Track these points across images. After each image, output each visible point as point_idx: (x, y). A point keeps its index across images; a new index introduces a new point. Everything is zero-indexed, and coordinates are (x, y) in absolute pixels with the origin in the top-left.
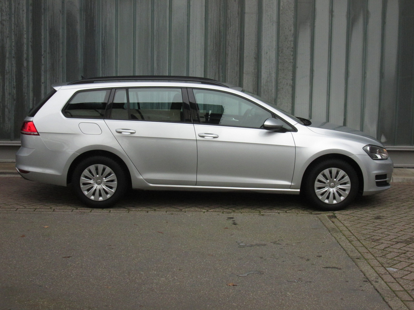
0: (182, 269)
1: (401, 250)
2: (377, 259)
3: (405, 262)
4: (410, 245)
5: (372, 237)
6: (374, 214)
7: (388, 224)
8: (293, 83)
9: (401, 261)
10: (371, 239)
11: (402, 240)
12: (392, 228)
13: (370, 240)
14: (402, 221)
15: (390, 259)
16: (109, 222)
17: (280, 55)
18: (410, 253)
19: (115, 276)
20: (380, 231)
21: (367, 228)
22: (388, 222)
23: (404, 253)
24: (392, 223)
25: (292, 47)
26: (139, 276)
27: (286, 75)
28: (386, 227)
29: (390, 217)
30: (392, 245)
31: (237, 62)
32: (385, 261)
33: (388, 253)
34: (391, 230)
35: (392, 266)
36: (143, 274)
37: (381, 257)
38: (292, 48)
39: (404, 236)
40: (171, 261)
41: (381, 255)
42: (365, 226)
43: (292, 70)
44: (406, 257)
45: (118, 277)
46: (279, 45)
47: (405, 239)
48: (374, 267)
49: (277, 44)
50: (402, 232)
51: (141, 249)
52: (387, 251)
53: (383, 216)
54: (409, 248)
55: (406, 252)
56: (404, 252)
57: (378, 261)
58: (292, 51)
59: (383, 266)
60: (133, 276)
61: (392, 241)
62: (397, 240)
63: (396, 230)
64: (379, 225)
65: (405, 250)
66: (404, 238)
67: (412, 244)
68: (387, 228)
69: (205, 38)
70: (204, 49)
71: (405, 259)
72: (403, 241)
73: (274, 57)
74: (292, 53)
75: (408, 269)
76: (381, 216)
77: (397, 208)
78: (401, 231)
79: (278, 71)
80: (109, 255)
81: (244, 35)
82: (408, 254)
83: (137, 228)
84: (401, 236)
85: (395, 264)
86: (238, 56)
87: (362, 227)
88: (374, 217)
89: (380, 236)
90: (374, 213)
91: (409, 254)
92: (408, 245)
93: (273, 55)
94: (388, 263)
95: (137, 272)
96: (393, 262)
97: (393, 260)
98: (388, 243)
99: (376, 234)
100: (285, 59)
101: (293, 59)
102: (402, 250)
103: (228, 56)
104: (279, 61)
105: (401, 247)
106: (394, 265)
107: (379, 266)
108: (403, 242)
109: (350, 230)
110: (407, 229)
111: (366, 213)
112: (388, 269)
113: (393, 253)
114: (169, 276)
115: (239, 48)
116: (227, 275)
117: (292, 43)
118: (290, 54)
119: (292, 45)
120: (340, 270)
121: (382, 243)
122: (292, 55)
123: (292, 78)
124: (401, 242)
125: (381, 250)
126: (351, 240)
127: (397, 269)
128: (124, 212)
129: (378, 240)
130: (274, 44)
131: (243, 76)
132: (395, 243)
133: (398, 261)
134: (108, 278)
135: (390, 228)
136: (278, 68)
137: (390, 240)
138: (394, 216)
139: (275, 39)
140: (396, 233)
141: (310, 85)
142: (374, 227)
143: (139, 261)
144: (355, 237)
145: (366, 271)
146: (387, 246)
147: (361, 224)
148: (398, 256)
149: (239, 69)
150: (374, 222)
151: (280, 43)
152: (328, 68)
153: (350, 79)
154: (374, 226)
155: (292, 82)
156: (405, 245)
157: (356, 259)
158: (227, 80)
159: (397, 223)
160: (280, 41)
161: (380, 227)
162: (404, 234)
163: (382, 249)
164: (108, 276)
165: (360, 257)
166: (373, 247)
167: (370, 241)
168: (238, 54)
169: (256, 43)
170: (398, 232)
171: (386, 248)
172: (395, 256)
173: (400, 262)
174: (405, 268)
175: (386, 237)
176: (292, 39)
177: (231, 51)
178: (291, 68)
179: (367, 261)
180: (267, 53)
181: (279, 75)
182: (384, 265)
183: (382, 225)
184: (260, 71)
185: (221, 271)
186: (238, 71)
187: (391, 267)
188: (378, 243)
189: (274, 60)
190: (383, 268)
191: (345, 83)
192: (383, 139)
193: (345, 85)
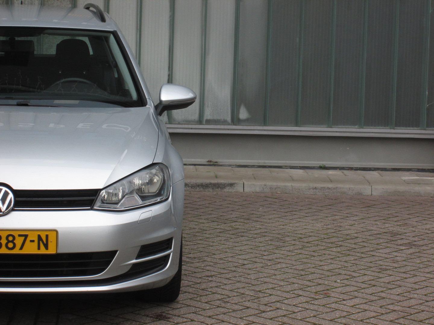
191: (170, 8)
192: (243, 114)
193: (170, 11)
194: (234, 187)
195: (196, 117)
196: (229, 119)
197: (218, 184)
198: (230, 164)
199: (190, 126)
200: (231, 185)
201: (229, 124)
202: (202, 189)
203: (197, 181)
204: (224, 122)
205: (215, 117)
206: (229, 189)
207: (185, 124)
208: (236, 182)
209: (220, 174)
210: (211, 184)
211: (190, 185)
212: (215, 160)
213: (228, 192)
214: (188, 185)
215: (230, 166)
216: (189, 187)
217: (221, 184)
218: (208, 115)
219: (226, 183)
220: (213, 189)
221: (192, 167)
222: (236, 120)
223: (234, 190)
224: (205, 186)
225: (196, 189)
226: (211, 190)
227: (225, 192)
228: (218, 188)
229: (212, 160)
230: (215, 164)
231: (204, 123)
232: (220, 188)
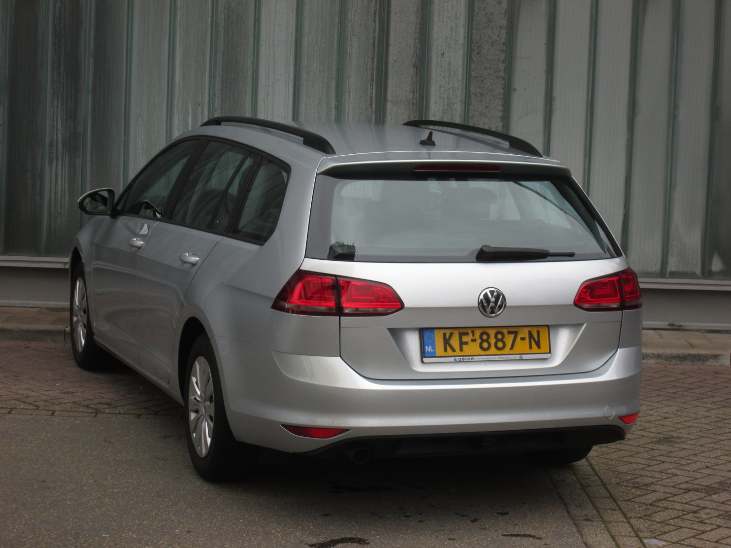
0: (193, 531)
1: (690, 505)
2: (629, 523)
3: (690, 528)
4: (714, 497)
5: (636, 478)
6: (658, 433)
7: (683, 454)
8: (503, 127)
9: (681, 527)
10: (633, 483)
11: (699, 487)
12: (688, 462)
13: (630, 485)
14: (717, 449)
15: (659, 523)
16: (49, 435)
17: (475, 59)
18: (707, 511)
19: (46, 540)
20: (657, 468)
21: (633, 460)
22: (685, 449)
23: (695, 512)
24: (691, 452)
25: (503, 40)
26: (99, 541)
27: (487, 107)
28: (676, 459)
29: (693, 440)
30: (675, 495)
31: (372, 75)
32: (647, 525)
33: (659, 511)
34: (684, 465)
35: (657, 536)
36: (108, 538)
37: (640, 518)
38: (504, 44)
39: (708, 479)
40: (174, 515)
41: (643, 514)
42: (630, 456)
43: (502, 96)
44: (694, 519)
45: (52, 542)
46: (471, 37)
47: (708, 484)
48: (616, 538)
49: (468, 33)
50: (708, 469)
51: (111, 490)
52: (659, 507)
53: (679, 438)
54: (710, 503)
55: (700, 510)
56: (695, 509)
57: (632, 527)
58: (502, 51)
59: (637, 536)
60: (85, 541)
61: (677, 487)
62: (689, 485)
63: (695, 466)
64: (663, 455)
65: (698, 506)
66: (706, 482)
67: (721, 494)
68: (678, 462)
69: (297, 15)
70: (294, 42)
71: (692, 523)
72: (703, 487)
73: (461, 64)
74: (503, 56)
75: (691, 543)
76: (673, 437)
77: (718, 422)
78: (707, 467)
79: (469, 97)
80: (38, 499)
81: (389, 13)
82: (703, 515)
83: (110, 449)
84: (701, 478)
85: (665, 533)
86: (375, 59)
87: (622, 459)
88: (656, 440)
89: (655, 478)
90: (659, 431)
91: (705, 514)
92: (710, 495)
93: (457, 58)
94: (651, 531)
95: (95, 533)
96: (662, 529)
97: (663, 524)
98: (668, 491)
99: (647, 473)
100: (486, 68)
101: (505, 71)
102: (693, 505)
103: (350, 60)
104: (472, 73)
105: (693, 499)
106: (662, 534)
107: (630, 536)
108: (702, 489)
109: (593, 464)
110: (721, 464)
111: (641, 430)
112: (645, 541)
113: (670, 511)
114: (163, 543)
115: (376, 41)
116: (289, 544)
117: (504, 31)
118: (499, 59)
119: (504, 37)
120: (538, 541)
121: (654, 491)
122: (501, 60)
123: (500, 114)
124: (697, 490)
125: (647, 505)
126: (587, 484)
127: (666, 541)
128: (86, 415)
129: (646, 485)
130: (462, 32)
131: (385, 108)
132: (683, 491)
133: (676, 526)
134: (29, 542)
135: (684, 462)
136: (469, 91)
137: (673, 487)
138: (703, 437)
139: (462, 21)
140: (694, 471)
141: (544, 132)
142: (649, 459)
143: (103, 512)
144: (597, 478)
145: (597, 543)
146: (662, 498)
147: (621, 453)
148: (678, 517)
149: (377, 90)
150: (653, 449)
151: (474, 31)
152: (588, 91)
153: (640, 119)
154: (649, 457)
155: (501, 123)
156: (704, 495)
157: (582, 522)
158: (348, 117)
159: (703, 452)
160: (475, 26)
161: (662, 458)
162: (710, 475)
163: (650, 502)
164: (30, 538)
165: (594, 518)
166: (632, 499)
167: (628, 486)
168: (376, 55)
169: (418, 30)
170: (699, 469)
171: (659, 500)
172: (673, 516)
173: (678, 529)
174: (684, 540)
175: (668, 480)
176: (504, 22)
177: (359, 47)
178: (499, 90)
179: (606, 526)
180: (443, 54)
181: (471, 107)
182: (641, 535)
183: (669, 455)
184: (427, 97)
185: (277, 536)
186: (374, 95)
187: (654, 538)
188: (644, 491)
189: (460, 70)
190: (636, 539)
191: (628, 128)
192: (717, 265)
193: (628, 133)
194: (719, 359)
195: (657, 268)
196: (698, 271)
197: (698, 355)
198: (698, 328)
199: (650, 280)
200: (715, 357)
201: (698, 278)
202: (678, 362)
203: (672, 352)
204: (693, 275)
205: (681, 269)
206: (712, 362)
207: (643, 277)
208: (721, 352)
209: (694, 341)
210: (689, 355)
211: (664, 357)
212: (678, 323)
213: (711, 366)
214: (662, 356)
215: (698, 330)
216: (662, 359)
217: (703, 355)
218: (672, 266)
219: (708, 355)
220: (692, 361)
221: (652, 332)
222: (707, 273)
223: (719, 364)
224: (682, 358)
225: (671, 361)
226: (689, 363)
227: (707, 366)
228: (698, 360)
229: (674, 324)
230: (680, 329)
231: (667, 276)
232: (702, 361)
